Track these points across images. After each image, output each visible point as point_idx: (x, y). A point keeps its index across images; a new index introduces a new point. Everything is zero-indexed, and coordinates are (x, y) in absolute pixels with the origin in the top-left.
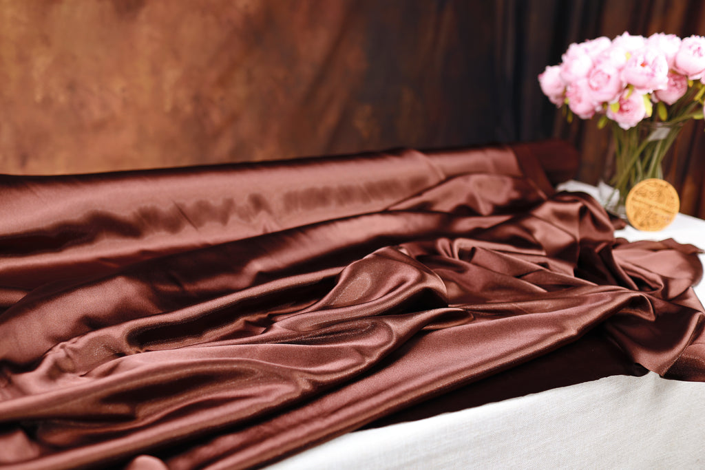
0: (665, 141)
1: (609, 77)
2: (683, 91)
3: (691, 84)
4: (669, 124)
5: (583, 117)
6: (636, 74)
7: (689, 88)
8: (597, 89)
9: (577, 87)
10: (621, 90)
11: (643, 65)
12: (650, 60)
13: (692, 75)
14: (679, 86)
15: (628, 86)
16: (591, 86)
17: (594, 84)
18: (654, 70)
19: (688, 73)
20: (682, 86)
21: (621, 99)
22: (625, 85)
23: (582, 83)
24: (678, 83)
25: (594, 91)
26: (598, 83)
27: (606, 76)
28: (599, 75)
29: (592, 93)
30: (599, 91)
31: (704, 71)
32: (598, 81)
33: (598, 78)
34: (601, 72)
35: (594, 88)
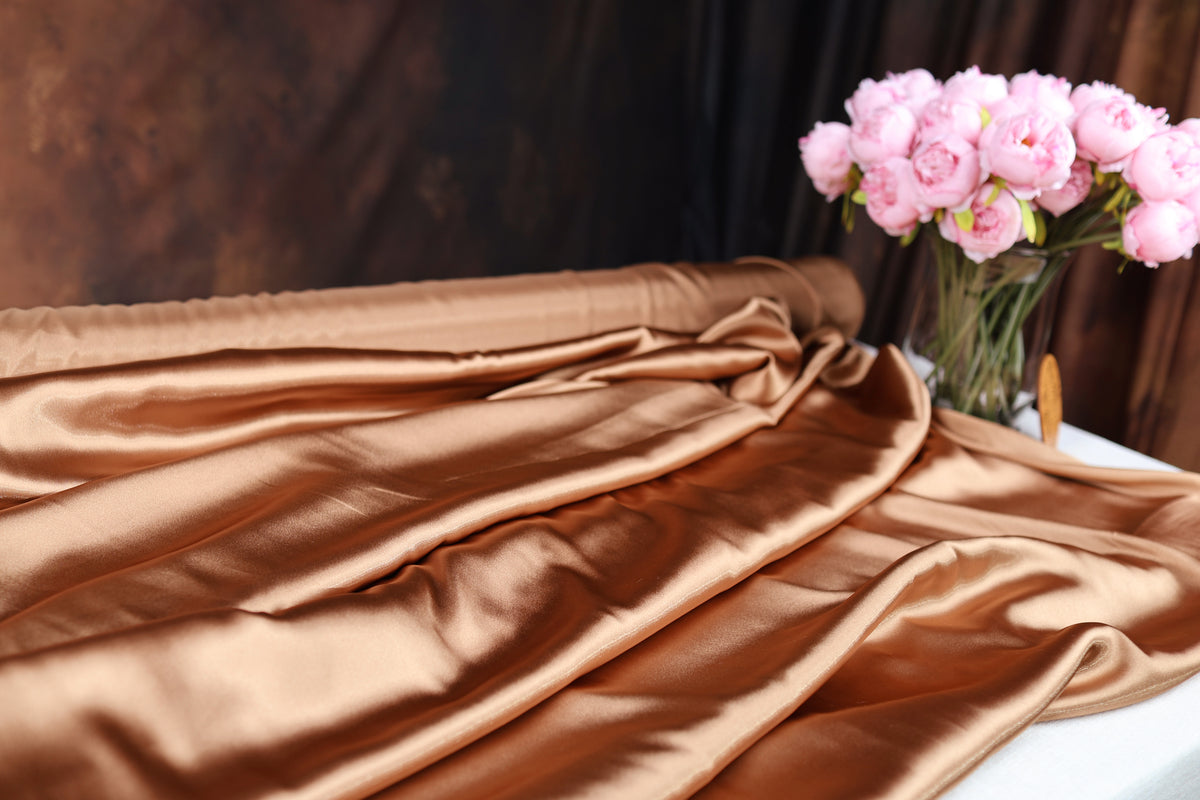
0: (1033, 288)
1: (956, 159)
2: (1085, 191)
3: (1100, 180)
4: (1045, 253)
5: (892, 232)
6: (1015, 159)
7: (1094, 186)
8: (930, 182)
9: (884, 172)
10: (976, 188)
11: (1029, 142)
12: (1042, 133)
13: (1107, 164)
14: (1079, 182)
15: (992, 179)
16: (920, 176)
17: (926, 173)
18: (1049, 153)
19: (1099, 159)
20: (1085, 182)
21: (974, 205)
22: (985, 177)
23: (898, 165)
25: (925, 186)
26: (933, 168)
27: (950, 157)
28: (937, 153)
29: (921, 189)
30: (934, 187)
31: (1130, 157)
32: (932, 163)
33: (935, 159)
34: (940, 147)
35: (925, 179)
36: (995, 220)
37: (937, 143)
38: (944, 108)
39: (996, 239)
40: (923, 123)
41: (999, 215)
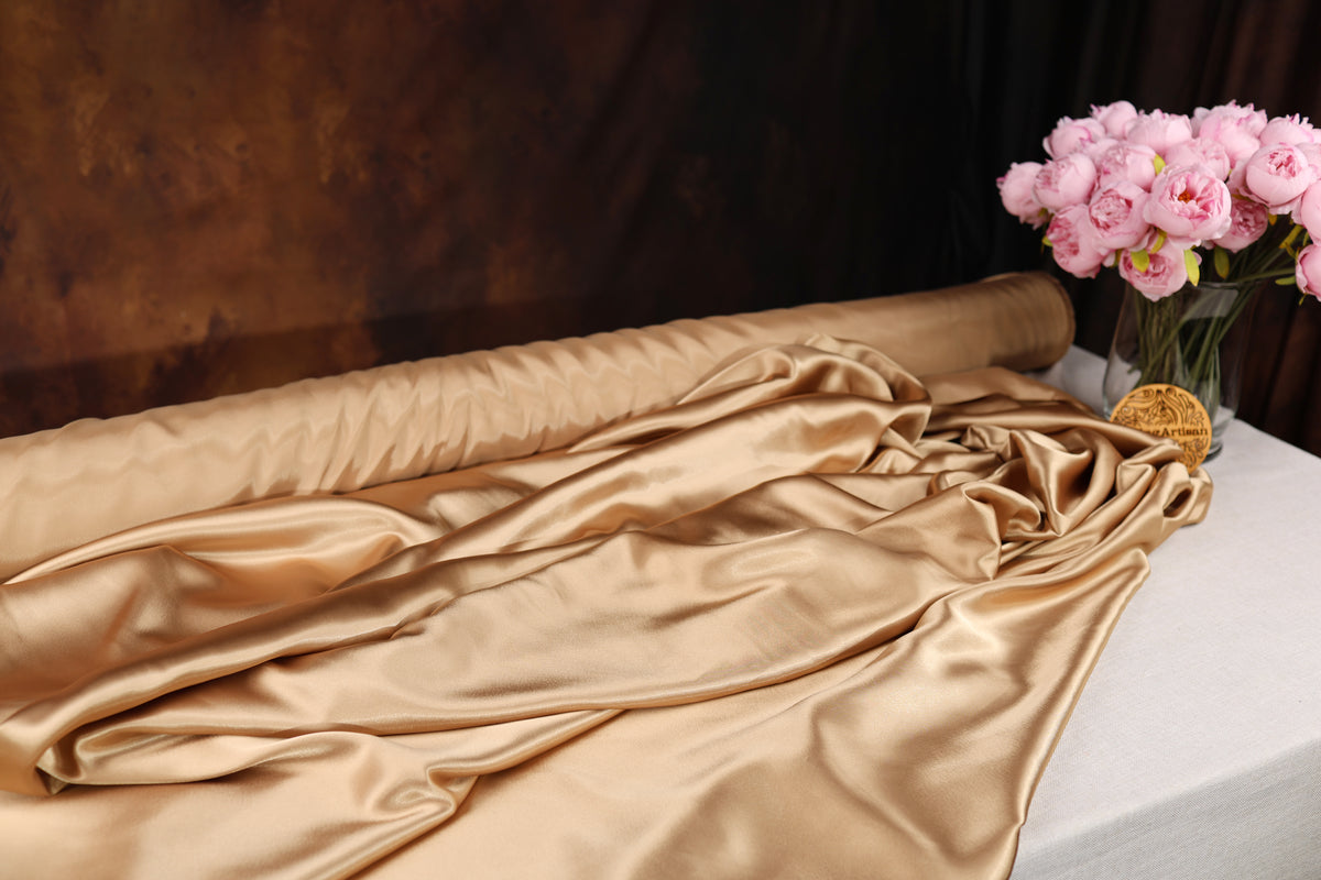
1: (1129, 203)
2: (1260, 232)
3: (1273, 222)
4: (1233, 284)
5: (1078, 275)
6: (1170, 214)
8: (1107, 227)
11: (1185, 197)
12: (1199, 188)
13: (1275, 206)
14: (1251, 223)
16: (1096, 222)
17: (1102, 218)
18: (1205, 208)
19: (1267, 202)
20: (1258, 225)
23: (1074, 215)
24: (1250, 217)
25: (1102, 230)
26: (1109, 214)
27: (1123, 202)
28: (1110, 199)
29: (1098, 233)
30: (1111, 230)
31: (1299, 200)
32: (1108, 211)
33: (1109, 205)
34: (1113, 193)
35: (1101, 224)
36: (1162, 267)
37: (1110, 190)
38: (1118, 158)
39: (1165, 283)
40: (1100, 171)
41: (1167, 261)
